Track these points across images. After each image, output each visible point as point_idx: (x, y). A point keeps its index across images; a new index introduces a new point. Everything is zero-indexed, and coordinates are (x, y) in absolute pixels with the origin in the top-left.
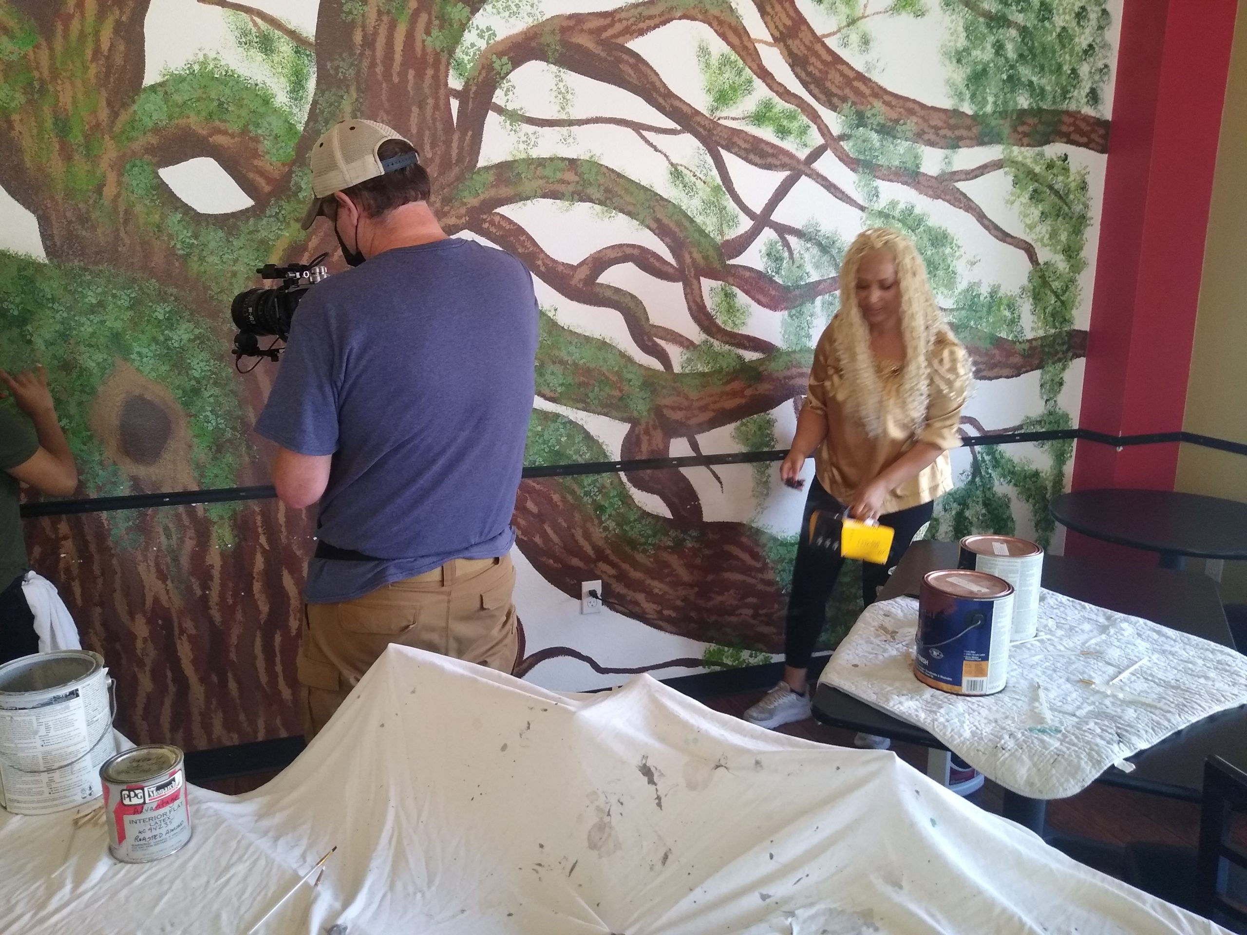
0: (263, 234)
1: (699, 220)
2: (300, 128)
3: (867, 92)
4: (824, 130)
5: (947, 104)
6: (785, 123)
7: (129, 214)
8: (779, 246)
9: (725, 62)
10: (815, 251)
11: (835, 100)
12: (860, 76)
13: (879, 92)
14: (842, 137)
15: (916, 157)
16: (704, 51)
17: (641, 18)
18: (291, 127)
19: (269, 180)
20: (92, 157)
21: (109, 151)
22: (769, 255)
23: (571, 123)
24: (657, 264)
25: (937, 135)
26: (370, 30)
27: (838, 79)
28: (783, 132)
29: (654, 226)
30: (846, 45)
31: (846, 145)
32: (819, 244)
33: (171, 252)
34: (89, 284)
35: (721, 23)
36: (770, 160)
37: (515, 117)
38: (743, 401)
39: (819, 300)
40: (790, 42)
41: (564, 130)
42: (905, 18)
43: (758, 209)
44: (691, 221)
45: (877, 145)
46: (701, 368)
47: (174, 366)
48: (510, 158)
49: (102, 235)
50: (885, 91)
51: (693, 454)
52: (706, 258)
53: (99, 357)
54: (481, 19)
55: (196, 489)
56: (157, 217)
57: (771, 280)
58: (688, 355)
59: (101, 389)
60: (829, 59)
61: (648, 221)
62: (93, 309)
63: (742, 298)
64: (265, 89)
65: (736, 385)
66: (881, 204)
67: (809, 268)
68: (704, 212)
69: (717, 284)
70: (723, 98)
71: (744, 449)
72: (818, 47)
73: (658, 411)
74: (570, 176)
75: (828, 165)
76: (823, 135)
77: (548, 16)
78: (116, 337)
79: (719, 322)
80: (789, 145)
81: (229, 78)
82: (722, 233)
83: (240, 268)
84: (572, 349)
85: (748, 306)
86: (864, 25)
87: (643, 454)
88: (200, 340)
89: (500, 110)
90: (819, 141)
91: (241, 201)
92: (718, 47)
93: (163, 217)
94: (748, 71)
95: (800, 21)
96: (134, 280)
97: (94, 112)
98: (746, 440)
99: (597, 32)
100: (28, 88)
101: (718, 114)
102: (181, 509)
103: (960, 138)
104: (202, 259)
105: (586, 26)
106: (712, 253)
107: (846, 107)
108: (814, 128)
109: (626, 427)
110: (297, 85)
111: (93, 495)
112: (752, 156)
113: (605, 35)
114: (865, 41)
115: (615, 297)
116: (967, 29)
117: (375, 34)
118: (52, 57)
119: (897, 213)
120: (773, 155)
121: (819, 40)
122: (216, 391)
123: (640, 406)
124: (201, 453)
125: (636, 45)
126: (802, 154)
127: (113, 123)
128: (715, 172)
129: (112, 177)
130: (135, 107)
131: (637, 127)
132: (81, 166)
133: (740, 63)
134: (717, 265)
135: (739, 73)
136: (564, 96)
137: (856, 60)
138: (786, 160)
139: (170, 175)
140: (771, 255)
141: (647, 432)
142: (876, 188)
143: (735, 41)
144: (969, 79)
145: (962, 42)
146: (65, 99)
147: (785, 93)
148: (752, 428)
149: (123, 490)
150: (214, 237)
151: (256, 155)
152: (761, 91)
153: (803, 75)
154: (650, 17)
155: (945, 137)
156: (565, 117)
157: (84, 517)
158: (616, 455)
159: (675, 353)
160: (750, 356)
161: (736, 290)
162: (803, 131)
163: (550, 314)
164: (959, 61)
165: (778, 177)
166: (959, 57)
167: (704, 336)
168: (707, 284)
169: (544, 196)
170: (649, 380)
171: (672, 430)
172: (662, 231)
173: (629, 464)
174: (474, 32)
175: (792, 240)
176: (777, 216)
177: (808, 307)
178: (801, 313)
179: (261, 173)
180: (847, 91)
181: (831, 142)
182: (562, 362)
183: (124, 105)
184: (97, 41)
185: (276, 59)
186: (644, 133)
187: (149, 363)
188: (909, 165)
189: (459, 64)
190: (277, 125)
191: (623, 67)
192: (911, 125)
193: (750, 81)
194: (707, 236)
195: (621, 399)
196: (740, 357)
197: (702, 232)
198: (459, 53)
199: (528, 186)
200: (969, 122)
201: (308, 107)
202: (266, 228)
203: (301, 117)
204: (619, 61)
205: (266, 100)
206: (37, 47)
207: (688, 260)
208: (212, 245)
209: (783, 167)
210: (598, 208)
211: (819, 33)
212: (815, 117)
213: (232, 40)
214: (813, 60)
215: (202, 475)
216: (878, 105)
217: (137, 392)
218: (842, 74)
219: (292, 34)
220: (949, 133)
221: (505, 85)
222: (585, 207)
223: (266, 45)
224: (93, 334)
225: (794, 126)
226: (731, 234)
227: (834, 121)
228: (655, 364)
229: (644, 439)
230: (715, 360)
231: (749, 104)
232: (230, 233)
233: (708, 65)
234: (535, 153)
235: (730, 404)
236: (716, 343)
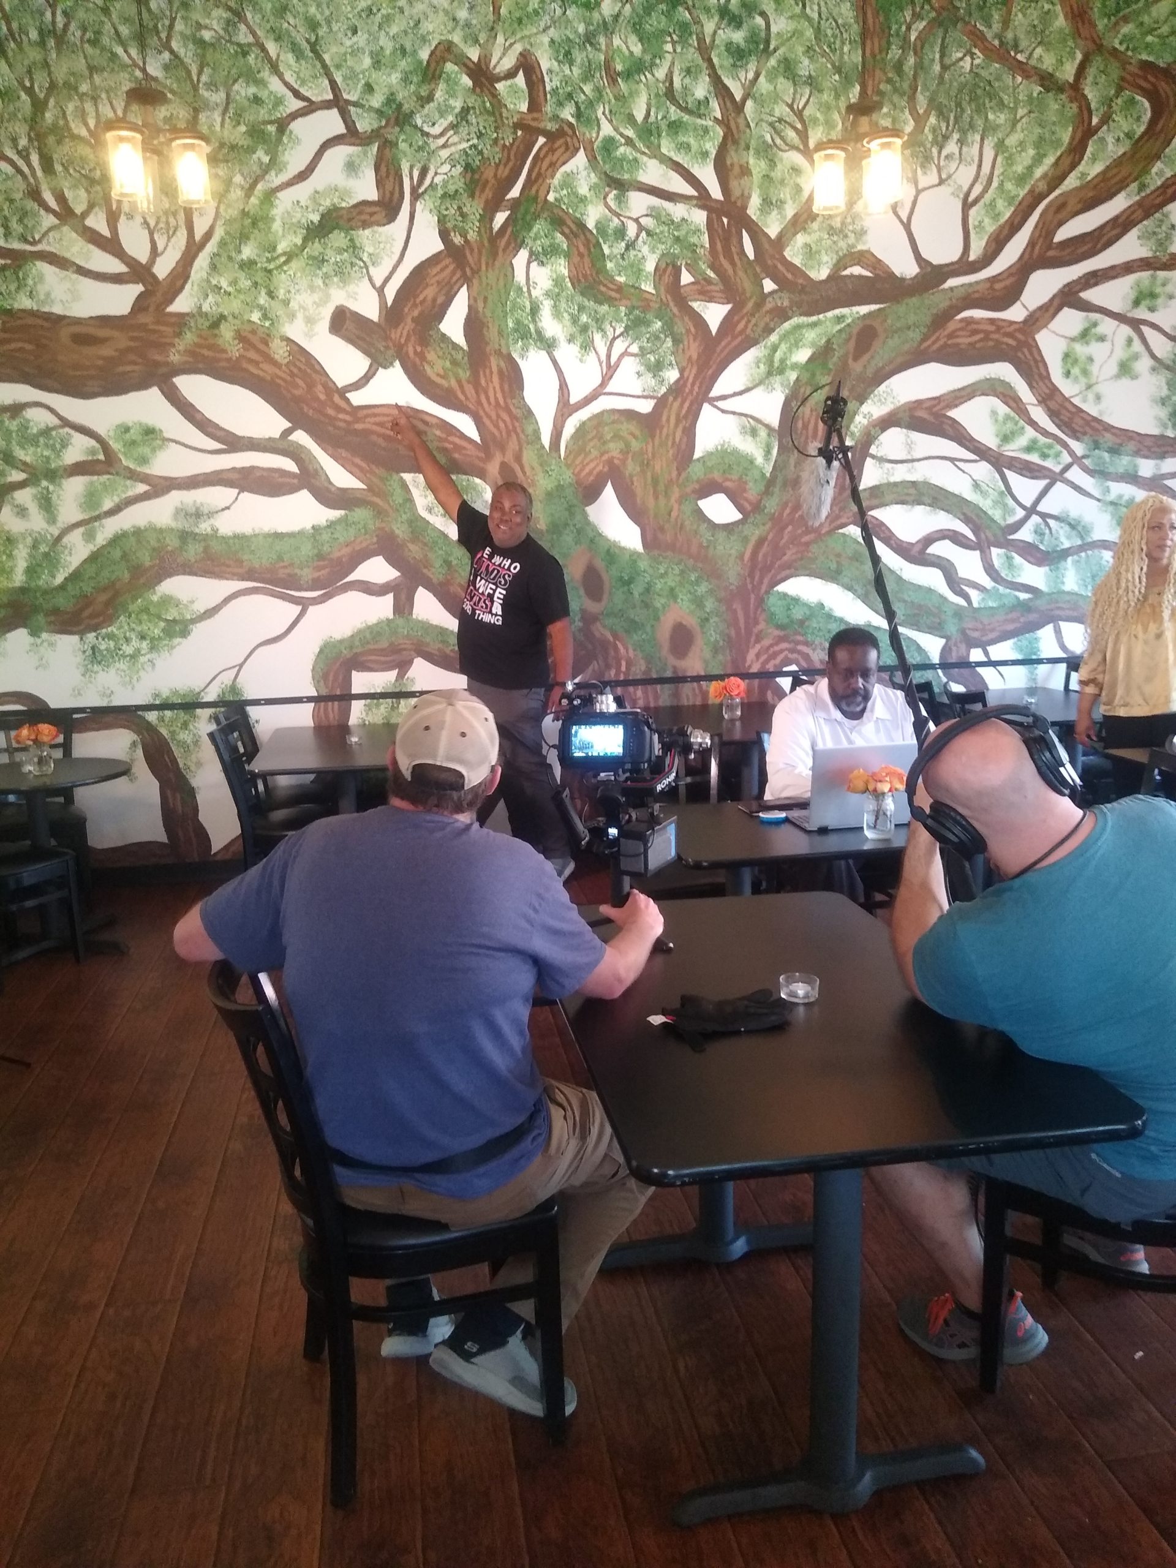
0: (746, 533)
1: (990, 512)
2: (768, 475)
3: (1101, 428)
4: (1071, 453)
5: (1156, 431)
6: (1045, 450)
7: (682, 527)
8: (1043, 526)
9: (1007, 418)
10: (1067, 528)
11: (1078, 435)
12: (1095, 419)
13: (1109, 428)
14: (1083, 457)
15: (1135, 466)
16: (994, 413)
17: (957, 398)
18: (763, 475)
19: (750, 503)
20: (667, 495)
21: (676, 493)
22: (1036, 532)
23: (913, 461)
24: (964, 541)
25: (1149, 450)
26: (806, 419)
27: (1080, 422)
28: (1044, 456)
29: (962, 517)
30: (1085, 401)
31: (1086, 462)
32: (1070, 524)
33: (701, 546)
34: (661, 563)
35: (1005, 396)
36: (1037, 474)
37: (881, 460)
38: (1018, 625)
39: (1070, 559)
40: (1048, 403)
41: (910, 465)
42: (1125, 382)
43: (1028, 504)
44: (985, 513)
45: (1108, 459)
46: (991, 604)
47: (698, 606)
48: (878, 483)
49: (669, 537)
50: (1113, 427)
51: (985, 659)
52: (995, 535)
53: (663, 601)
54: (865, 408)
55: (703, 673)
56: (695, 527)
57: (1037, 547)
58: (982, 595)
59: (662, 618)
60: (1074, 410)
61: (959, 515)
62: (662, 576)
63: (1018, 559)
64: (752, 455)
65: (1014, 615)
66: (1112, 497)
67: (1063, 539)
68: (993, 507)
69: (1001, 551)
70: (1006, 439)
71: (1020, 657)
72: (1067, 404)
73: (963, 632)
74: (912, 491)
75: (1075, 474)
76: (1071, 455)
77: (903, 401)
78: (672, 589)
79: (1003, 575)
80: (1049, 464)
81: (735, 452)
82: (1005, 520)
83: (733, 552)
84: (911, 593)
85: (1022, 564)
86: (1098, 388)
87: (953, 659)
88: (711, 592)
89: (873, 457)
90: (1069, 460)
91: (736, 516)
92: (1003, 409)
93: (699, 526)
94: (1022, 422)
95: (1055, 390)
96: (682, 560)
97: (670, 473)
98: (1020, 649)
99: (929, 409)
100: (642, 464)
101: (1003, 448)
102: (695, 684)
103: (1166, 452)
104: (715, 548)
105: (925, 405)
106: (999, 533)
107: (1086, 438)
108: (1065, 453)
109: (943, 641)
110: (768, 452)
111: (654, 676)
112: (1024, 472)
113: (935, 409)
114: (1098, 398)
115: (937, 561)
116: (1168, 384)
117: (809, 421)
118: (653, 447)
119: (1123, 502)
120: (1038, 471)
121: (1067, 400)
122: (716, 619)
123: (952, 628)
124: (707, 654)
125: (953, 413)
126: (1057, 469)
127: (678, 479)
128: (1001, 483)
129: (676, 506)
130: (689, 470)
131: (952, 460)
132: (662, 501)
133: (1017, 418)
134: (1002, 540)
135: (1016, 423)
136: (910, 446)
137: (1091, 409)
138: (1047, 473)
139: (704, 504)
140: (1038, 532)
141: (955, 645)
142: (1108, 487)
143: (1014, 405)
144: (1171, 415)
145: (1165, 392)
146: (658, 468)
147: (1045, 433)
148: (1025, 643)
149: (669, 674)
150: (721, 536)
151: (745, 490)
152: (1030, 433)
153: (1057, 421)
154: (962, 397)
155: (1154, 452)
156: (909, 457)
157: (649, 687)
158: (936, 660)
159: (974, 595)
160: (1023, 596)
161: (1014, 554)
162: (1058, 455)
163: (898, 573)
164: (1163, 404)
165: (1041, 484)
166: (1163, 402)
167: (993, 584)
168: (995, 552)
169: (897, 503)
170: (958, 612)
171: (972, 644)
172: (967, 520)
173: (945, 665)
174: (861, 416)
175: (1051, 522)
176: (1041, 508)
177: (1062, 564)
178: (1058, 568)
179: (746, 500)
180: (1087, 429)
181: (1077, 460)
182: (905, 601)
183: (685, 469)
184: (674, 439)
185: (758, 439)
186: (957, 463)
187: (686, 604)
188: (1131, 471)
189: (852, 434)
190: (756, 474)
191: (947, 427)
192: (1131, 446)
193: (1023, 428)
194: (995, 522)
195: (940, 624)
196: (1017, 598)
197: (993, 520)
198: (852, 428)
199: (888, 497)
200: (1171, 441)
201: (772, 464)
202: (747, 530)
203: (768, 469)
204: (943, 422)
205: (752, 462)
206: (647, 443)
207: (983, 536)
208: (721, 540)
209: (1044, 477)
210: (928, 508)
211: (1067, 396)
212: (1065, 446)
213: (737, 431)
214: (1064, 412)
215: (707, 666)
216: (1108, 435)
217: (679, 620)
218: (1082, 418)
219: (767, 426)
220: (1157, 450)
221: (877, 442)
222: (920, 509)
223: (754, 433)
224: (661, 589)
225: (1052, 452)
226: (1011, 520)
227: (1078, 447)
228: (962, 602)
229: (954, 648)
230: (1000, 599)
231: (1023, 441)
232: (729, 533)
233: (996, 421)
234: (892, 479)
235: (1010, 627)
236: (1001, 589)
